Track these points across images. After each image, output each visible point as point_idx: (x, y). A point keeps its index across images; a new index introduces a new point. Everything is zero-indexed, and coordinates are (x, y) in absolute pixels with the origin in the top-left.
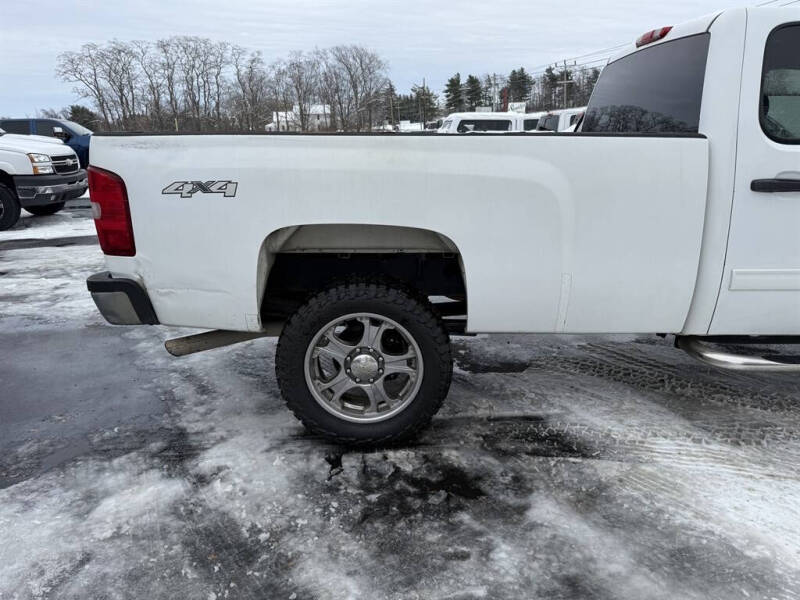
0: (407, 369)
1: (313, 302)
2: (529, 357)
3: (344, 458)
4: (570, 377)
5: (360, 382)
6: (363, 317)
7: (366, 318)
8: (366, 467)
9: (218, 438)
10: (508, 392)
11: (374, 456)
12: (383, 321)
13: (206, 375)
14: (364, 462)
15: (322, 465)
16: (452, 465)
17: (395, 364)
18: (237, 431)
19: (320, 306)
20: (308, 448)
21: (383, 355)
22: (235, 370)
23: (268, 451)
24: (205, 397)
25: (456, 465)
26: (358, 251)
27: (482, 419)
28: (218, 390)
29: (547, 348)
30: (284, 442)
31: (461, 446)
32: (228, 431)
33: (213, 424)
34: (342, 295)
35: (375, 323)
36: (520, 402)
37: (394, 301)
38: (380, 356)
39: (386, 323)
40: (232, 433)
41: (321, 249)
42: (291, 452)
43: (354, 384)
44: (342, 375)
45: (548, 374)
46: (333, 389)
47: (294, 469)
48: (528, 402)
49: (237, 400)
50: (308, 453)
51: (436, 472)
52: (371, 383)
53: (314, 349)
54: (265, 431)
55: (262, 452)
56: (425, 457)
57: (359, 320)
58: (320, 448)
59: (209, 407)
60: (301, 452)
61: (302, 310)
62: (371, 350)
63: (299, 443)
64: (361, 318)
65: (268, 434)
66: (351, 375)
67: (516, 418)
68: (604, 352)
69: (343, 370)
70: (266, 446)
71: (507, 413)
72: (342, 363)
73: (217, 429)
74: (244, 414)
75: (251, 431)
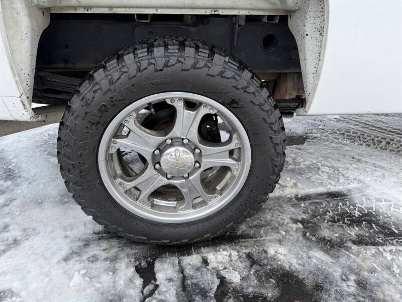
0: (228, 162)
1: (99, 75)
2: (303, 130)
3: (157, 265)
4: (346, 148)
5: (172, 178)
6: (175, 98)
7: (180, 99)
8: (184, 278)
9: (11, 240)
10: (302, 166)
11: (192, 260)
12: (201, 104)
13: (16, 157)
14: (182, 271)
15: (131, 280)
16: (283, 269)
17: (215, 157)
18: (34, 230)
19: (111, 83)
20: (114, 251)
21: (201, 146)
22: (45, 151)
23: (66, 259)
24: (9, 183)
25: (287, 267)
26: (160, 12)
27: (290, 199)
28: (24, 174)
29: (312, 121)
30: (87, 244)
31: (283, 236)
32: (25, 230)
33: (7, 220)
34: (144, 64)
35: (191, 105)
36: (317, 176)
37: (221, 74)
38: (196, 148)
39: (207, 105)
40: (27, 233)
41: (111, 7)
42: (94, 259)
43: (165, 181)
44: (150, 171)
45: (327, 145)
46: (139, 187)
47: (97, 290)
48: (325, 177)
49: (41, 186)
50: (114, 259)
51: (268, 281)
52: (185, 178)
53: (110, 141)
54: (65, 229)
55: (59, 262)
56: (249, 256)
57: (169, 102)
58: (128, 250)
59: (10, 196)
60: (106, 259)
61: (85, 89)
62: (186, 141)
63: (104, 244)
64: (172, 99)
65: (69, 233)
66: (160, 171)
67: (321, 195)
68: (357, 123)
69: (150, 165)
70: (65, 251)
71: (313, 191)
72: (148, 158)
73: (11, 227)
74: (46, 205)
75: (49, 229)
